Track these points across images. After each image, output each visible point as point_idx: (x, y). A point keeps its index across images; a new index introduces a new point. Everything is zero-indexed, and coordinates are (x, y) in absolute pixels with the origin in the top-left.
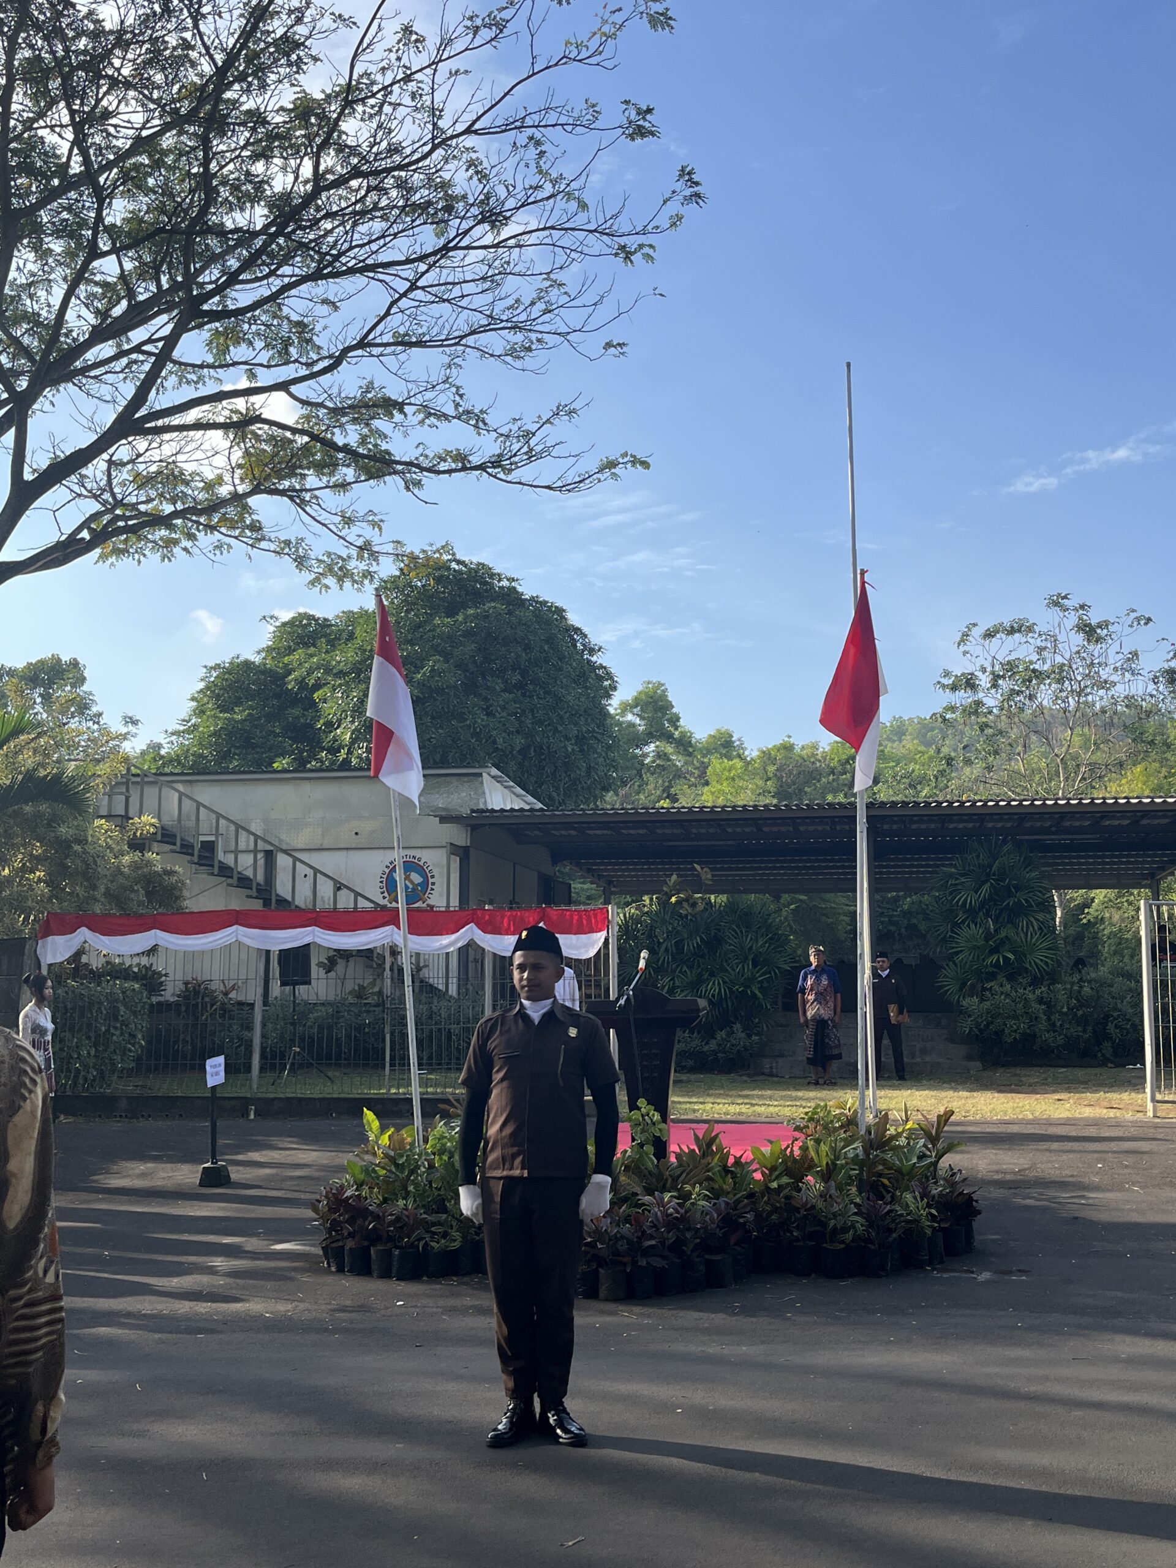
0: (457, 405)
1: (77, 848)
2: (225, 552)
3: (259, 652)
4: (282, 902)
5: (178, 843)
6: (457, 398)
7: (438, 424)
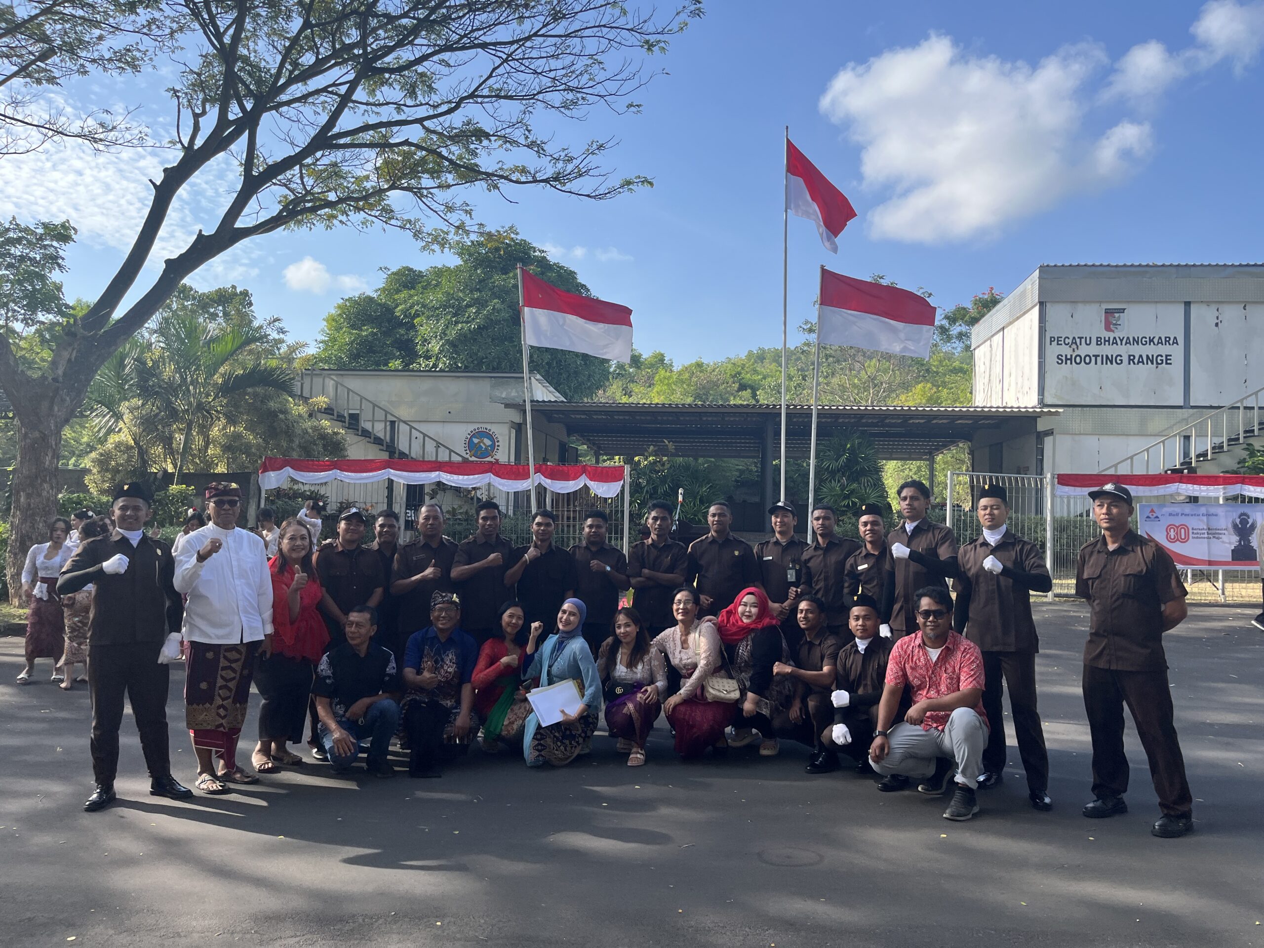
0: (527, 138)
1: (281, 416)
2: (369, 225)
3: (376, 291)
4: (402, 455)
5: (335, 414)
6: (527, 133)
7: (511, 148)
